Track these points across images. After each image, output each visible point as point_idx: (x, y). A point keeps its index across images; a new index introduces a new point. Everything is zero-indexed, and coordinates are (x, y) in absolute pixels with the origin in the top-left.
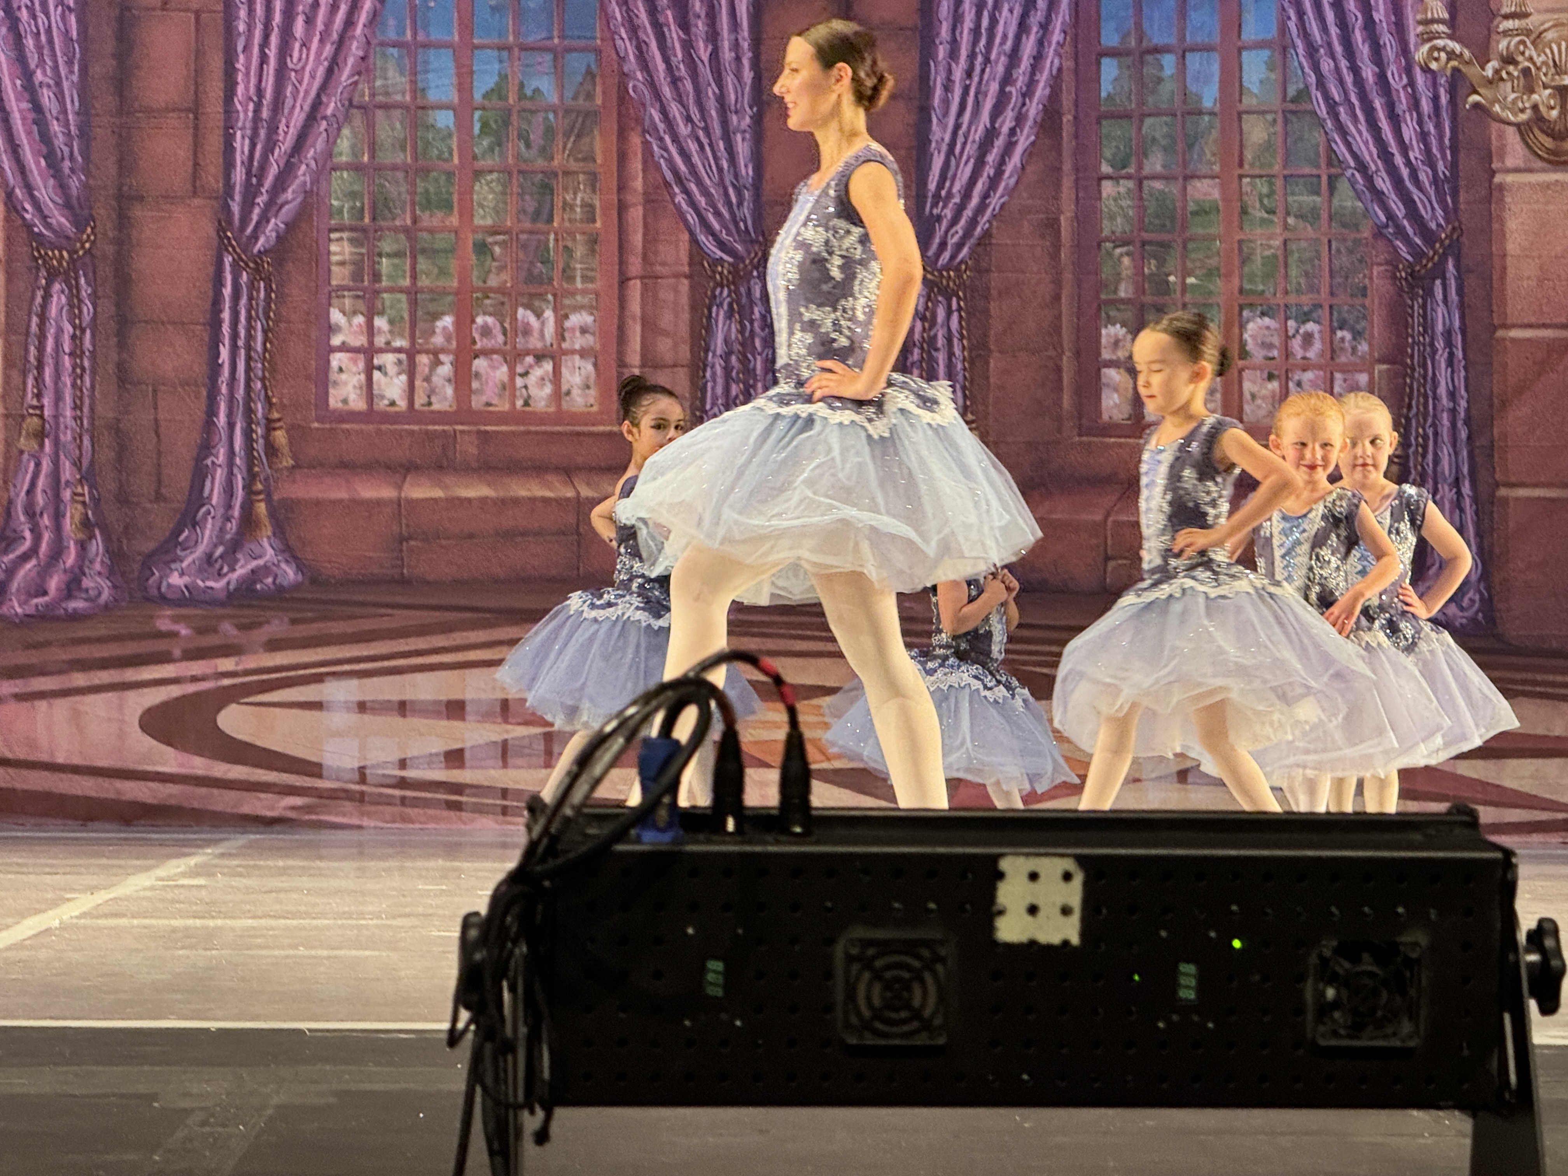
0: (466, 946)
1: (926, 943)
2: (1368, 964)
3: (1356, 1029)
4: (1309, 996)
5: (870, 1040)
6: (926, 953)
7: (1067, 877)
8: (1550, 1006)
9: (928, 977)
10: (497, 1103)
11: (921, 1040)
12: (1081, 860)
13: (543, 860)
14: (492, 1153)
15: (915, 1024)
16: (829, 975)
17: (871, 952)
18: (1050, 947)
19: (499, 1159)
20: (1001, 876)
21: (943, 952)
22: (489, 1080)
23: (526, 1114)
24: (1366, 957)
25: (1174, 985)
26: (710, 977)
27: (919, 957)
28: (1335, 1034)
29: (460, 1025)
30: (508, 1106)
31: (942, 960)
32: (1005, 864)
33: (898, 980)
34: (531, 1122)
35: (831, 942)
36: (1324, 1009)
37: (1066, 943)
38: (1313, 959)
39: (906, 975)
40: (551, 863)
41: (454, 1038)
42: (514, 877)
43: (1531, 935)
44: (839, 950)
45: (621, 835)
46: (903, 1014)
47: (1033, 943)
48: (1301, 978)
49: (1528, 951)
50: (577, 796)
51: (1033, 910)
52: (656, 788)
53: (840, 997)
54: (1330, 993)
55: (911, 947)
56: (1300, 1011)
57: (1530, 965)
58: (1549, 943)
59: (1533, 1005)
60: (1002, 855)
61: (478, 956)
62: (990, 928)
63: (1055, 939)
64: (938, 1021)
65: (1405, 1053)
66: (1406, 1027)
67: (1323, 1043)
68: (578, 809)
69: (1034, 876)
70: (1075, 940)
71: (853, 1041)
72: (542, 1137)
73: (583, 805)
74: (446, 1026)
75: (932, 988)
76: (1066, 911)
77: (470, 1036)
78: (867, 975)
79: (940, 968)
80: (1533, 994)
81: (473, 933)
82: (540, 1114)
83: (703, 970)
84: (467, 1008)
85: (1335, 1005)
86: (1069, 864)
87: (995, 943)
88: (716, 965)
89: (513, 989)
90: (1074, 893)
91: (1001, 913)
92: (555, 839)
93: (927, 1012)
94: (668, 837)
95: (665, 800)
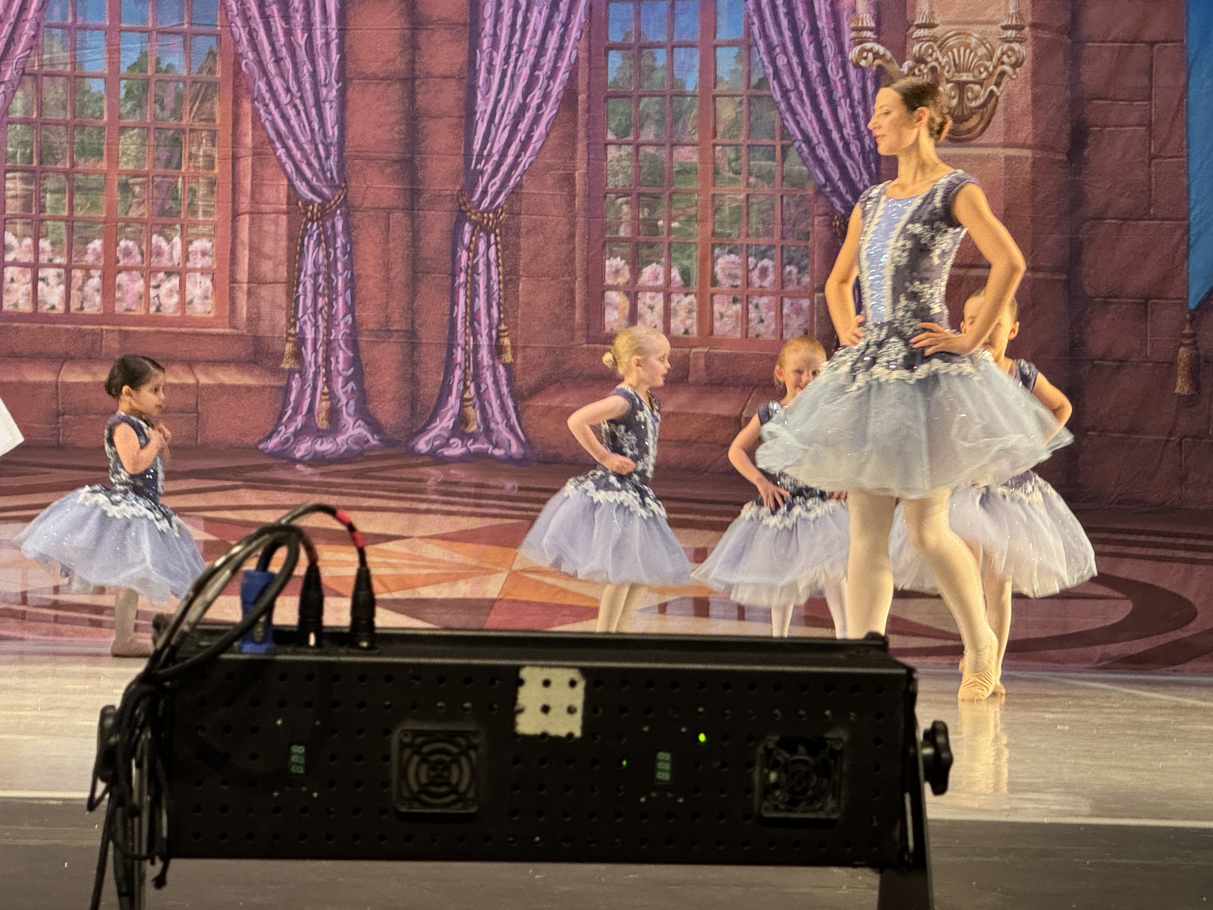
0: (103, 733)
1: (463, 734)
2: (802, 755)
3: (792, 804)
4: (756, 779)
5: (418, 809)
6: (462, 741)
7: (573, 684)
8: (940, 788)
9: (464, 760)
10: (126, 856)
11: (457, 809)
12: (583, 671)
13: (165, 665)
14: (120, 894)
15: (453, 797)
16: (387, 758)
17: (419, 740)
18: (558, 739)
19: (126, 900)
20: (521, 682)
21: (475, 741)
22: (120, 837)
23: (147, 864)
24: (801, 749)
25: (653, 769)
26: (294, 759)
27: (458, 745)
28: (776, 808)
29: (98, 794)
30: (135, 858)
31: (474, 747)
32: (525, 673)
33: (440, 762)
34: (152, 870)
35: (388, 732)
36: (768, 789)
37: (570, 735)
38: (760, 750)
39: (447, 758)
40: (172, 668)
41: (92, 804)
42: (143, 679)
43: (927, 734)
44: (395, 739)
45: (226, 647)
46: (443, 789)
47: (544, 735)
48: (751, 765)
49: (924, 746)
50: (193, 615)
51: (546, 709)
52: (254, 611)
53: (394, 776)
54: (773, 776)
55: (450, 737)
56: (750, 790)
57: (926, 758)
58: (940, 739)
59: (927, 788)
60: (523, 666)
61: (113, 740)
62: (513, 723)
63: (563, 732)
64: (471, 795)
65: (828, 824)
66: (831, 804)
67: (767, 815)
68: (194, 625)
69: (547, 683)
70: (578, 733)
71: (404, 809)
72: (160, 882)
73: (197, 623)
74: (86, 795)
75: (466, 769)
76: (571, 710)
77: (105, 803)
78: (416, 759)
79: (473, 754)
80: (927, 779)
81: (109, 722)
82: (159, 864)
83: (289, 753)
84: (104, 780)
85: (776, 786)
86: (574, 674)
87: (517, 735)
88: (298, 749)
89: (139, 766)
90: (577, 697)
91: (521, 711)
92: (175, 649)
93: (463, 787)
94: (263, 648)
95: (262, 619)
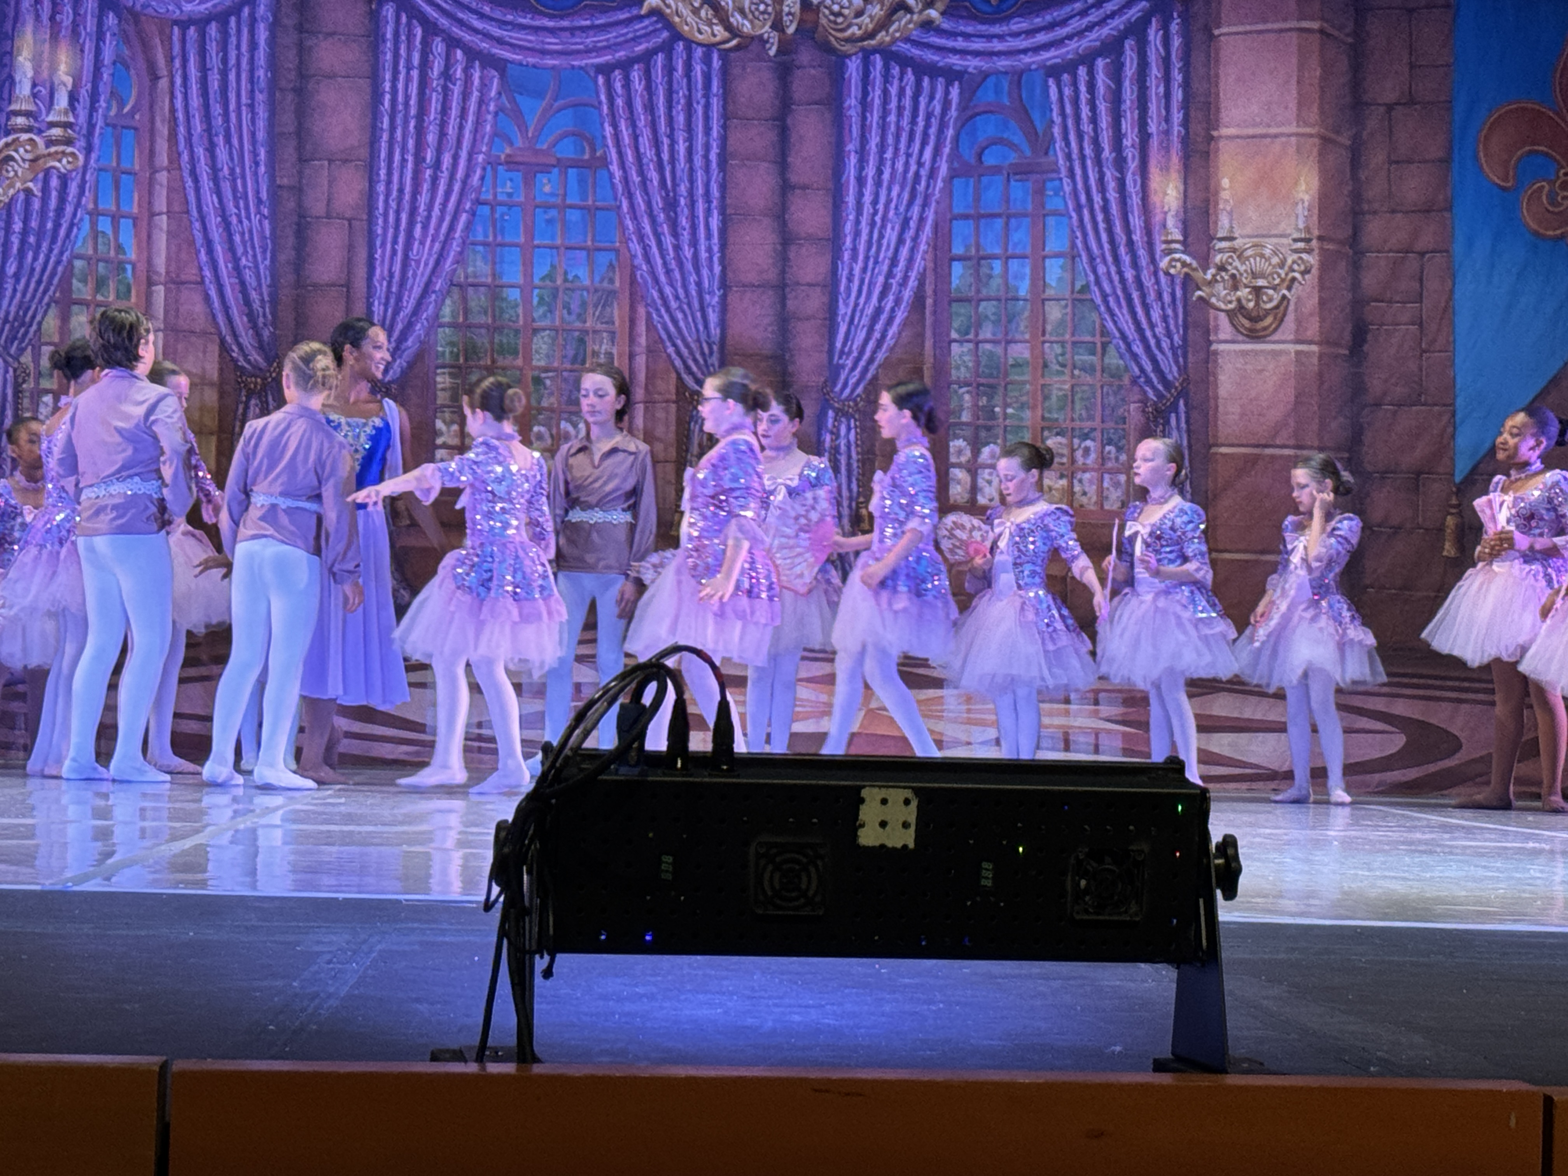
0: (499, 844)
1: (811, 846)
2: (1109, 864)
3: (1100, 908)
4: (1069, 885)
5: (771, 911)
6: (811, 852)
7: (907, 802)
8: (1231, 893)
9: (812, 870)
10: (518, 950)
11: (806, 912)
12: (917, 791)
13: (551, 785)
14: (513, 983)
15: (802, 900)
16: (745, 866)
17: (774, 851)
18: (894, 849)
19: (518, 987)
20: (862, 801)
21: (822, 852)
22: (513, 935)
23: (537, 957)
24: (1108, 859)
25: (978, 877)
26: (664, 867)
27: (807, 856)
28: (1087, 912)
29: (493, 897)
30: (525, 952)
31: (821, 857)
32: (865, 793)
33: (792, 870)
34: (541, 963)
35: (746, 844)
36: (1079, 894)
37: (905, 847)
38: (1072, 861)
39: (797, 867)
40: (556, 787)
41: (488, 906)
42: (531, 797)
43: (1218, 847)
44: (752, 850)
45: (604, 769)
46: (794, 894)
47: (883, 846)
48: (1064, 873)
49: (1216, 857)
50: (573, 743)
51: (883, 824)
52: (628, 738)
53: (752, 882)
54: (1083, 883)
55: (800, 848)
56: (1063, 895)
57: (1217, 867)
58: (1230, 851)
59: (1219, 893)
60: (864, 787)
61: (506, 850)
62: (856, 836)
63: (899, 845)
64: (818, 899)
65: (1131, 925)
66: (1134, 908)
67: (1078, 917)
68: (574, 752)
69: (884, 802)
70: (911, 845)
71: (760, 912)
72: (548, 973)
73: (579, 747)
74: (482, 898)
75: (814, 875)
76: (906, 825)
77: (499, 905)
78: (770, 867)
79: (819, 863)
80: (1218, 886)
81: (503, 834)
82: (547, 958)
83: (659, 862)
84: (498, 884)
85: (1086, 891)
86: (908, 793)
87: (858, 846)
88: (669, 859)
89: (529, 873)
90: (911, 814)
91: (862, 826)
92: (559, 771)
93: (811, 893)
94: (636, 771)
95: (635, 745)
